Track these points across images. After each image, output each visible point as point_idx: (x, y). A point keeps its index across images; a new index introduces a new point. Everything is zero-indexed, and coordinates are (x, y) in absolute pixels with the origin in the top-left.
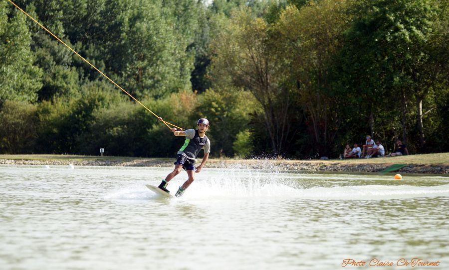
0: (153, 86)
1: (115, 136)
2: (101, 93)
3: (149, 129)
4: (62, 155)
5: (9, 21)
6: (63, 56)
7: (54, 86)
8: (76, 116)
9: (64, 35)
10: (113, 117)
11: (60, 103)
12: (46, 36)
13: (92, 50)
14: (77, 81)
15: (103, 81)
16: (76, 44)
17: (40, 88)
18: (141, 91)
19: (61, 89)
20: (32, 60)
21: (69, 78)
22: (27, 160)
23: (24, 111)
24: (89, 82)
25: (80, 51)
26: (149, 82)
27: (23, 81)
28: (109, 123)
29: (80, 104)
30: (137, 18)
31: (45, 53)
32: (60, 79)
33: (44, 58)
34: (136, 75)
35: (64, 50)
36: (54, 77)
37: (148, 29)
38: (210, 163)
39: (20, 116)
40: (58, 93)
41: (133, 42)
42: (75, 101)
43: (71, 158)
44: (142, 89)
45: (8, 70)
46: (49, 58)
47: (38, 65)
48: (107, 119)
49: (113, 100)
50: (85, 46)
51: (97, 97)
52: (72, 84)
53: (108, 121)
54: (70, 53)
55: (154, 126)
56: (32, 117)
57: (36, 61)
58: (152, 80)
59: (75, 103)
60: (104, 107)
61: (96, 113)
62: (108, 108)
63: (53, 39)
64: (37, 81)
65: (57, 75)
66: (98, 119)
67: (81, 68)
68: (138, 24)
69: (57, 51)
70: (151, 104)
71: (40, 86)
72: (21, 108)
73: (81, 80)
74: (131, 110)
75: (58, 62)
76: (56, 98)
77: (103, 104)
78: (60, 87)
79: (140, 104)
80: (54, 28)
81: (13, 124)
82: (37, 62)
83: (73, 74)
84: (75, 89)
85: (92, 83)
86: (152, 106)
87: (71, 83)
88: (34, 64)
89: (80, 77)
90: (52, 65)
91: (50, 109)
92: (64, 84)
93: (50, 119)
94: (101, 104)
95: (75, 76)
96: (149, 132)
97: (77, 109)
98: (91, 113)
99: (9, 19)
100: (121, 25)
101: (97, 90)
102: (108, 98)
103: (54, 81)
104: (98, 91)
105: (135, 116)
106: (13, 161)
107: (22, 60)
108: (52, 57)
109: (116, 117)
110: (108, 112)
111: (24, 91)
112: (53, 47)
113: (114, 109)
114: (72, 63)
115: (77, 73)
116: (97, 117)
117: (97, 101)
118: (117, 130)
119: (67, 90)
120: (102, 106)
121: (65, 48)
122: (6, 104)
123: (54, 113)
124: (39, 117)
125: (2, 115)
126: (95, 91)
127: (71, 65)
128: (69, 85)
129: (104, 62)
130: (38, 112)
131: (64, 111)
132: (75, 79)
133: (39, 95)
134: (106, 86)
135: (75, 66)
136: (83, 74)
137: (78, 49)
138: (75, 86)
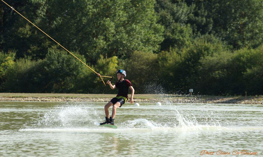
0: (252, 38)
1: (217, 77)
2: (206, 44)
3: (244, 72)
6: (180, 16)
7: (173, 39)
8: (187, 63)
10: (215, 63)
11: (175, 53)
13: (203, 11)
14: (191, 35)
15: (211, 34)
16: (190, 6)
17: (162, 41)
18: (243, 42)
20: (155, 19)
21: (185, 32)
23: (147, 59)
24: (200, 35)
25: (194, 11)
26: (249, 35)
27: (148, 36)
28: (212, 68)
29: (190, 54)
31: (166, 14)
32: (178, 34)
33: (166, 17)
34: (239, 29)
35: (181, 11)
39: (144, 63)
40: (176, 44)
42: (187, 51)
44: (243, 40)
45: (137, 27)
46: (169, 17)
47: (161, 23)
48: (211, 64)
49: (216, 50)
50: (197, 8)
51: (203, 47)
52: (188, 37)
53: (212, 66)
54: (186, 13)
55: (248, 70)
56: (154, 63)
57: (159, 20)
58: (252, 33)
60: (209, 55)
61: (202, 60)
62: (212, 56)
63: (174, 2)
64: (160, 36)
65: (175, 30)
66: (204, 65)
67: (195, 25)
69: (175, 11)
70: (245, 52)
71: (162, 39)
72: (146, 57)
73: (195, 34)
74: (229, 57)
75: (177, 20)
76: (172, 49)
77: (208, 53)
78: (178, 40)
79: (236, 54)
81: (139, 69)
83: (188, 30)
84: (189, 41)
85: (203, 37)
86: (246, 54)
87: (186, 37)
88: (158, 22)
89: (193, 31)
90: (172, 23)
91: (168, 58)
92: (181, 38)
93: (167, 65)
94: (206, 53)
95: (189, 31)
96: (243, 74)
97: (188, 57)
98: (199, 60)
101: (203, 42)
102: (212, 48)
103: (173, 35)
105: (233, 61)
107: (148, 19)
108: (172, 16)
109: (218, 63)
110: (213, 58)
111: (150, 44)
112: (173, 9)
113: (217, 57)
114: (187, 21)
115: (191, 29)
117: (203, 50)
118: (219, 73)
119: (183, 43)
120: (207, 54)
121: (182, 9)
122: (134, 54)
123: (170, 60)
124: (158, 64)
125: (131, 63)
126: (202, 43)
127: (186, 23)
128: (184, 38)
129: (213, 19)
130: (158, 60)
131: (178, 58)
132: (189, 33)
133: (161, 47)
134: (214, 39)
135: (190, 23)
136: (196, 30)
137: (192, 10)
138: (190, 39)
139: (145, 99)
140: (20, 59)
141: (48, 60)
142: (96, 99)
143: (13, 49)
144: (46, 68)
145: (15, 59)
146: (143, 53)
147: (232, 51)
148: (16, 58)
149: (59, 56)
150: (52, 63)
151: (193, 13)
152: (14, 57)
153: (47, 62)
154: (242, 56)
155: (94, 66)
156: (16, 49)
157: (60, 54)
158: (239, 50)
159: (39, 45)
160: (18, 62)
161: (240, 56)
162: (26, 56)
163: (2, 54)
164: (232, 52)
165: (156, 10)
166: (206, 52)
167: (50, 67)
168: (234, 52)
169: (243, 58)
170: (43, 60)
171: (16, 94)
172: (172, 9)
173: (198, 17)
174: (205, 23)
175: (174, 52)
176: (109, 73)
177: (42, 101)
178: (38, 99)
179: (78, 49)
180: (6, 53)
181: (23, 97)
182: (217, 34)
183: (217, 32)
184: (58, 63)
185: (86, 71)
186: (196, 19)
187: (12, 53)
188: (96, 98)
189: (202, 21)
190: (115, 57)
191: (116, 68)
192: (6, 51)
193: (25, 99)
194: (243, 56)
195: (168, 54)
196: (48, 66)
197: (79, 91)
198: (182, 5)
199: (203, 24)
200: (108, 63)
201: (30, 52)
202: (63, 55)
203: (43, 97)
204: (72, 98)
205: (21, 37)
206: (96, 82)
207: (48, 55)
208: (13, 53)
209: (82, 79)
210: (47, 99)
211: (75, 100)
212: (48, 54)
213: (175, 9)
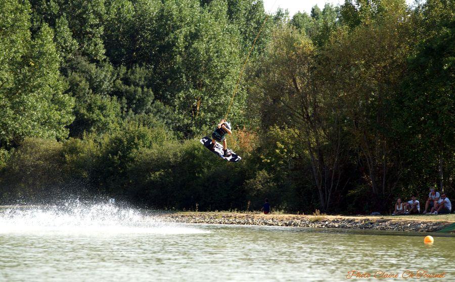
1: (157, 181)
2: (141, 129)
3: (199, 174)
5: (33, 38)
6: (102, 83)
7: (88, 120)
8: (111, 156)
9: (105, 57)
10: (155, 158)
12: (83, 58)
13: (138, 76)
14: (118, 114)
15: (150, 114)
16: (118, 68)
17: (72, 121)
18: (199, 127)
19: (97, 122)
20: (61, 87)
21: (108, 109)
23: (47, 150)
24: (133, 116)
25: (124, 77)
27: (49, 113)
28: (149, 166)
29: (115, 143)
30: (194, 36)
31: (79, 79)
32: (97, 111)
33: (77, 85)
34: (193, 107)
35: (103, 75)
36: (90, 109)
37: (207, 51)
38: (235, 218)
39: (41, 157)
40: (94, 128)
42: (110, 139)
44: (200, 124)
45: (30, 99)
46: (84, 84)
47: (71, 93)
48: (148, 160)
49: (156, 138)
50: (129, 71)
51: (137, 133)
52: (113, 116)
54: (111, 79)
56: (56, 157)
57: (68, 88)
59: (110, 141)
60: (146, 146)
61: (134, 153)
62: (149, 147)
63: (92, 61)
64: (68, 113)
65: (93, 106)
66: (137, 161)
67: (124, 98)
68: (195, 45)
69: (94, 76)
71: (73, 118)
72: (44, 147)
73: (124, 112)
74: (178, 150)
75: (96, 89)
76: (87, 135)
77: (144, 143)
78: (97, 120)
79: (188, 144)
80: (93, 48)
81: (32, 166)
83: (113, 106)
84: (115, 123)
85: (137, 117)
87: (110, 116)
88: (66, 92)
89: (122, 108)
90: (88, 93)
91: (79, 148)
92: (102, 117)
93: (79, 160)
94: (141, 143)
95: (116, 107)
97: (112, 148)
98: (129, 153)
99: (32, 35)
100: (174, 45)
101: (137, 125)
102: (151, 135)
103: (90, 113)
104: (138, 127)
105: (183, 157)
107: (50, 86)
108: (88, 83)
109: (159, 159)
110: (152, 151)
111: (52, 126)
113: (157, 149)
114: (112, 91)
115: (118, 103)
116: (136, 159)
117: (136, 138)
119: (105, 125)
120: (142, 145)
121: (104, 73)
122: (25, 142)
123: (83, 153)
124: (65, 158)
126: (135, 127)
127: (112, 94)
128: (108, 118)
129: (152, 90)
130: (64, 152)
131: (97, 151)
132: (116, 111)
133: (70, 131)
134: (154, 121)
135: (116, 95)
136: (126, 106)
137: (121, 75)
138: (116, 119)
146: (40, 140)
147: (182, 139)
151: (121, 80)
154: (196, 149)
158: (192, 140)
161: (194, 149)
164: (182, 142)
165: (63, 71)
168: (185, 142)
169: (198, 151)
172: (89, 72)
173: (129, 86)
174: (141, 95)
175: (90, 140)
182: (159, 114)
186: (126, 89)
189: (136, 92)
195: (80, 143)
198: (104, 66)
199: (137, 97)
213: (93, 71)
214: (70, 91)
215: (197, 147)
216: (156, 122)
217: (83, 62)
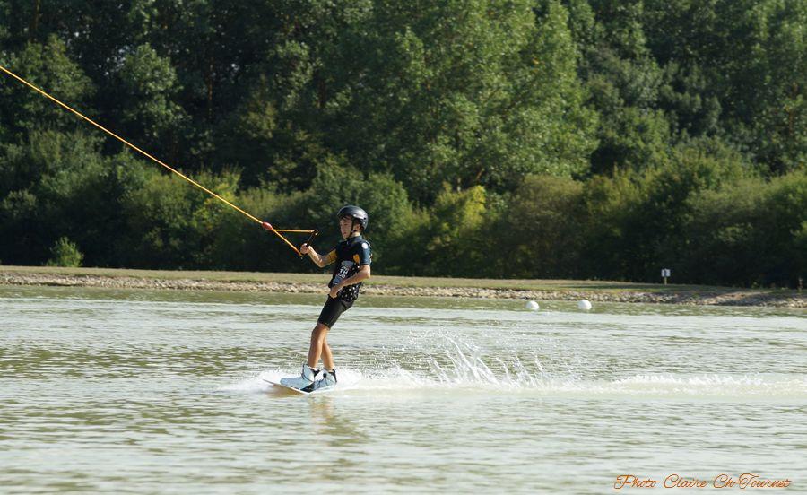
1: (728, 243)
2: (704, 161)
3: (795, 230)
4: (589, 282)
5: (537, 23)
6: (639, 90)
7: (621, 147)
8: (657, 204)
9: (644, 50)
10: (726, 206)
11: (626, 181)
12: (611, 51)
13: (695, 78)
14: (665, 137)
15: (715, 137)
16: (665, 66)
17: (595, 149)
18: (793, 157)
19: (634, 151)
20: (579, 97)
21: (650, 130)
22: (518, 290)
23: (559, 194)
24: (689, 140)
25: (674, 79)
28: (717, 219)
29: (663, 183)
30: (784, 13)
31: (603, 84)
32: (633, 134)
33: (602, 93)
34: (784, 124)
35: (642, 78)
36: (622, 130)
39: (550, 204)
40: (629, 159)
41: (776, 62)
42: (655, 176)
43: (600, 287)
44: (794, 152)
45: (532, 115)
46: (610, 91)
47: (592, 106)
48: (715, 210)
49: (727, 175)
50: (682, 70)
51: (697, 167)
52: (658, 142)
53: (717, 215)
54: (654, 83)
55: (806, 226)
56: (574, 205)
57: (588, 98)
59: (655, 179)
60: (710, 187)
61: (693, 200)
62: (717, 189)
63: (625, 55)
65: (627, 126)
66: (698, 210)
67: (673, 112)
68: (785, 26)
69: (627, 79)
70: (799, 182)
71: (595, 144)
72: (553, 189)
73: (674, 134)
74: (761, 193)
75: (631, 100)
76: (619, 170)
77: (708, 183)
78: (633, 148)
79: (776, 184)
80: (627, 36)
81: (538, 219)
82: (591, 100)
83: (657, 123)
84: (662, 152)
85: (694, 142)
86: (802, 187)
87: (654, 141)
88: (586, 103)
89: (672, 128)
90: (618, 105)
91: (608, 191)
92: (640, 143)
93: (608, 209)
94: (704, 182)
95: (662, 126)
96: (795, 237)
97: (658, 191)
98: (685, 198)
99: (536, 19)
100: (753, 28)
101: (697, 155)
102: (718, 170)
103: (621, 138)
105: (770, 204)
106: (493, 291)
108: (617, 89)
109: (731, 207)
110: (721, 195)
111: (565, 156)
112: (622, 72)
113: (729, 192)
114: (656, 102)
115: (665, 121)
116: (695, 208)
117: (696, 176)
118: (733, 231)
119: (646, 155)
120: (705, 186)
121: (643, 74)
122: (526, 181)
123: (614, 198)
124: (586, 207)
125: (518, 203)
126: (694, 157)
127: (654, 106)
128: (649, 144)
129: (719, 100)
130: (584, 198)
131: (635, 195)
132: (662, 133)
133: (592, 163)
134: (722, 147)
135: (663, 108)
136: (677, 124)
137: (670, 77)
138: (663, 146)
139: (552, 291)
140: (250, 191)
141: (317, 193)
142: (432, 290)
143: (234, 166)
144: (311, 211)
145: (237, 190)
146: (548, 179)
147: (767, 176)
148: (240, 186)
149: (344, 183)
150: (327, 201)
151: (671, 84)
152: (235, 185)
153: (314, 198)
154: (791, 192)
155: (428, 209)
156: (240, 166)
157: (347, 177)
158: (784, 177)
159: (297, 155)
160: (244, 197)
161: (787, 191)
162: (263, 183)
163: (207, 176)
164: (768, 181)
165: (582, 74)
166: (703, 180)
167: (322, 210)
168: (773, 181)
169: (794, 196)
170: (305, 194)
171: (240, 273)
172: (620, 74)
173: (683, 93)
174: (701, 107)
175: (625, 179)
176: (464, 227)
177: (301, 291)
178: (293, 288)
179: (388, 166)
180: (216, 174)
181: (255, 282)
182: (730, 136)
183: (729, 129)
184: (341, 201)
185: (409, 223)
186: (678, 98)
187: (231, 174)
188: (432, 287)
189: (693, 103)
190: (480, 189)
191: (481, 214)
192: (217, 171)
193: (260, 286)
194: (794, 192)
195: (608, 183)
196: (318, 208)
197: (391, 269)
198: (643, 64)
199: (694, 110)
200: (462, 203)
201: (275, 172)
202: (354, 181)
203: (305, 283)
204: (373, 286)
205: (254, 135)
206: (432, 248)
207: (317, 181)
208: (233, 175)
209: (399, 242)
210: (314, 289)
211: (381, 291)
212: (319, 179)
213: (626, 72)
214: (591, 103)
215: (791, 188)
216: (724, 149)
217: (611, 56)
